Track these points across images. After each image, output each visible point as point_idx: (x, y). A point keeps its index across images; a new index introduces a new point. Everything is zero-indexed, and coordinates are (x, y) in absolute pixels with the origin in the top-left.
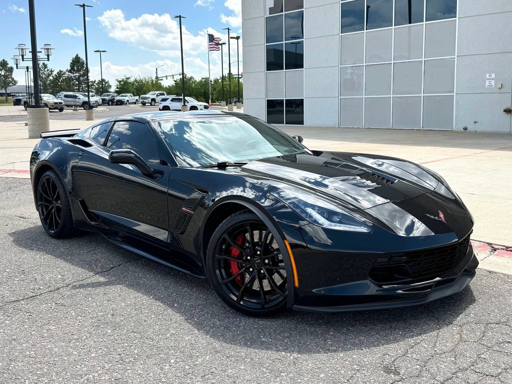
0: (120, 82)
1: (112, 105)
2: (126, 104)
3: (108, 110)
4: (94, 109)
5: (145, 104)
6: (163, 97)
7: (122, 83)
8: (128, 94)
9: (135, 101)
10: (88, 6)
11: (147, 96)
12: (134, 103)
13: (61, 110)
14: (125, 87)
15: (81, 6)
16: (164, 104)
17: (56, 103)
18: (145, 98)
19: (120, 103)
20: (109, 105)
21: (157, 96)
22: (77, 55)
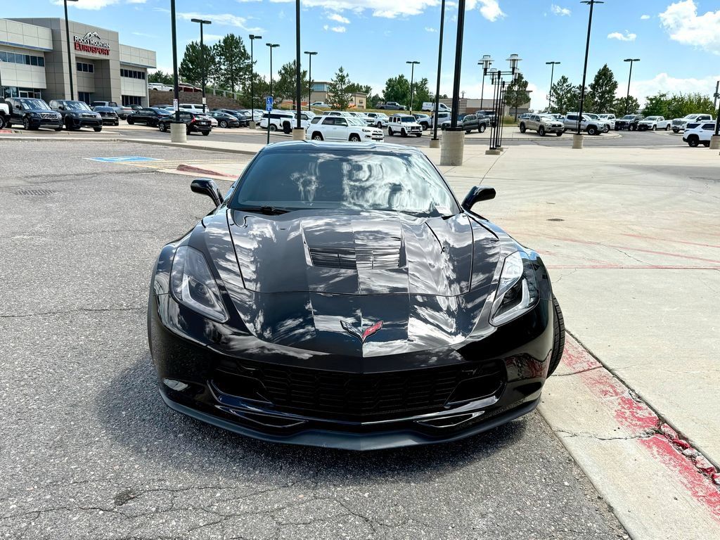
0: (651, 100)
1: (633, 130)
2: (652, 130)
3: (620, 136)
4: (602, 134)
5: (679, 130)
6: (707, 122)
7: (654, 102)
8: (658, 117)
9: (665, 126)
10: (597, 2)
11: (682, 120)
12: (663, 129)
13: (559, 134)
14: (657, 106)
15: (589, 3)
16: (692, 131)
17: (554, 126)
18: (680, 123)
19: (645, 128)
20: (629, 130)
21: (698, 120)
22: (605, 66)
